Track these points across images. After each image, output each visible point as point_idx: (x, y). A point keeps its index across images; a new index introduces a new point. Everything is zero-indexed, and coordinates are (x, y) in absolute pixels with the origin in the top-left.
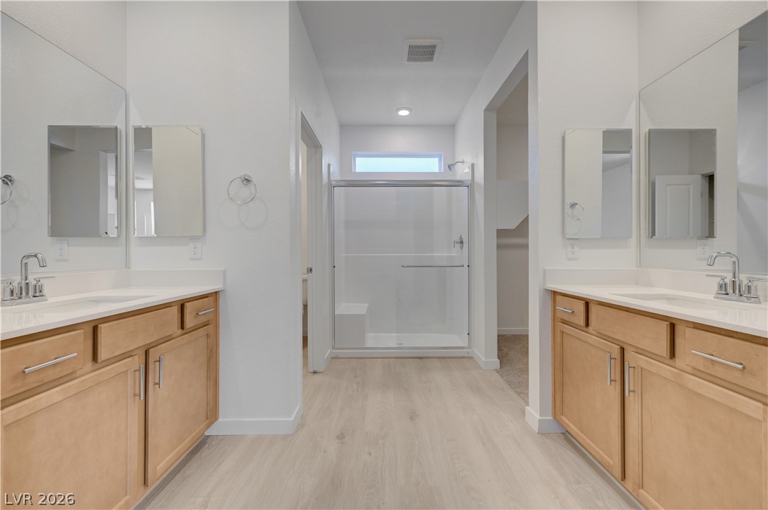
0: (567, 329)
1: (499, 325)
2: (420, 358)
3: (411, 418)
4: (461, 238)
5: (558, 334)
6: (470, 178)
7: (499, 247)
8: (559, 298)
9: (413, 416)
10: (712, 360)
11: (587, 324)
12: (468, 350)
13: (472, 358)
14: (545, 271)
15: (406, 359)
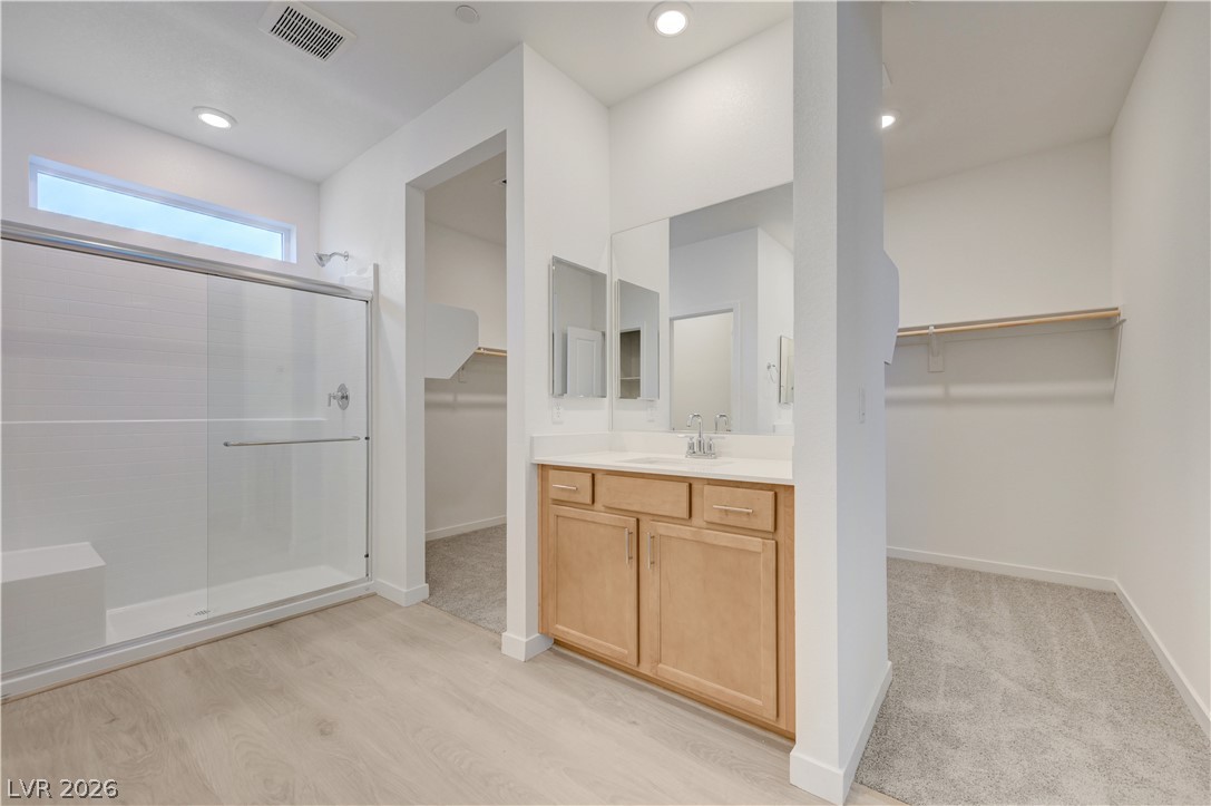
0: (565, 510)
1: (427, 528)
2: (271, 625)
3: (323, 733)
4: (342, 388)
5: (552, 520)
6: (371, 288)
7: (429, 406)
8: (552, 473)
9: (324, 728)
10: (726, 510)
11: (593, 501)
12: (365, 584)
13: (375, 595)
14: (532, 438)
15: (240, 638)
